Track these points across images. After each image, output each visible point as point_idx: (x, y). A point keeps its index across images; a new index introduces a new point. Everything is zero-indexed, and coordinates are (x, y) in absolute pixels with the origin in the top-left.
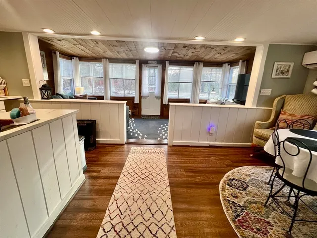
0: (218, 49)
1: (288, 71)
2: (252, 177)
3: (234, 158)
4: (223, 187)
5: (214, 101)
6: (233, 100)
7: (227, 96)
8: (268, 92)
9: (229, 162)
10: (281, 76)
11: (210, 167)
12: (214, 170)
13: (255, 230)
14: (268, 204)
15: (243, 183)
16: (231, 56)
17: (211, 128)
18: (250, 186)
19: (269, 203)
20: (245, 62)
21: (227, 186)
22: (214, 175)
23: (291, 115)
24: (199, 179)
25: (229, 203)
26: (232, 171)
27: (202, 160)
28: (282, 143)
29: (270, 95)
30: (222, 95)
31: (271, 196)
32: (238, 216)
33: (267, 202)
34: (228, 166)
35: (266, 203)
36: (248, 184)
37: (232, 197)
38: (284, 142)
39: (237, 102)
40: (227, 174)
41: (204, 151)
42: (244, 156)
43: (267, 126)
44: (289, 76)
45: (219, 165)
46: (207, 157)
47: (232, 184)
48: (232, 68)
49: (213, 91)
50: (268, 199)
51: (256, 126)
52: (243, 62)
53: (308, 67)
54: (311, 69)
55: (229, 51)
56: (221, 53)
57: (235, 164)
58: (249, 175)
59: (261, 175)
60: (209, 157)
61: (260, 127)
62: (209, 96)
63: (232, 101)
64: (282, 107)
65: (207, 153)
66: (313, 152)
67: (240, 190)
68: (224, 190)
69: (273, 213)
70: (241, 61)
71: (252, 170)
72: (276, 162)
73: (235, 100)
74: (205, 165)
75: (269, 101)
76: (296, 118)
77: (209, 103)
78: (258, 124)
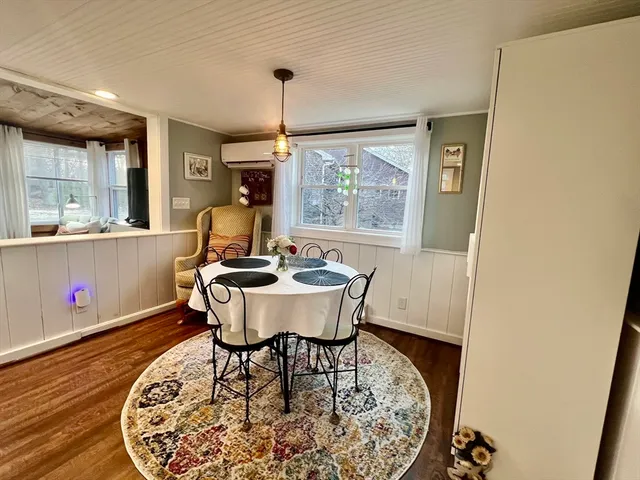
0: (58, 101)
1: (206, 169)
2: (186, 363)
3: (147, 342)
4: (129, 418)
5: (80, 225)
6: (128, 220)
7: (113, 212)
8: (184, 203)
9: (138, 356)
10: (198, 177)
11: (91, 389)
12: (101, 392)
13: (201, 458)
14: (215, 396)
15: (172, 384)
16: (102, 127)
17: (76, 295)
18: (185, 383)
19: (217, 392)
20: (136, 145)
21: (140, 410)
22: (103, 405)
23: (222, 237)
24: (57, 439)
25: (147, 444)
26: (147, 370)
27: (63, 383)
28: (208, 289)
29: (188, 207)
30: (98, 211)
31: (216, 380)
32: (169, 456)
33: (213, 393)
34: (136, 364)
35: (213, 396)
36: (181, 381)
37: (153, 427)
38: (210, 285)
39: (135, 225)
40: (136, 384)
41: (67, 356)
42: (167, 328)
43: (195, 262)
44: (209, 178)
45: (115, 373)
46: (79, 369)
47: (150, 400)
48: (110, 153)
49: (72, 201)
50: (214, 388)
51: (176, 267)
52: (132, 143)
53: (229, 166)
54: (234, 169)
55: (91, 113)
56: (71, 114)
57: (151, 354)
58: (181, 362)
59: (201, 351)
60: (88, 365)
61: (185, 267)
62: (61, 213)
63: (124, 223)
64: (210, 228)
65: (76, 360)
66: (245, 290)
67: (167, 401)
68: (132, 423)
69: (224, 406)
70: (126, 141)
71: (185, 350)
72: (209, 322)
73: (131, 220)
74: (77, 391)
75: (191, 219)
76: (228, 242)
77: (66, 233)
78: (180, 262)
